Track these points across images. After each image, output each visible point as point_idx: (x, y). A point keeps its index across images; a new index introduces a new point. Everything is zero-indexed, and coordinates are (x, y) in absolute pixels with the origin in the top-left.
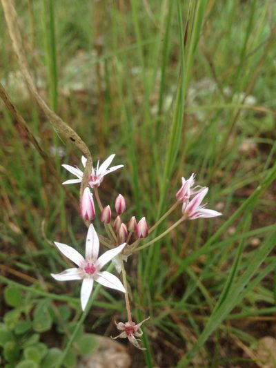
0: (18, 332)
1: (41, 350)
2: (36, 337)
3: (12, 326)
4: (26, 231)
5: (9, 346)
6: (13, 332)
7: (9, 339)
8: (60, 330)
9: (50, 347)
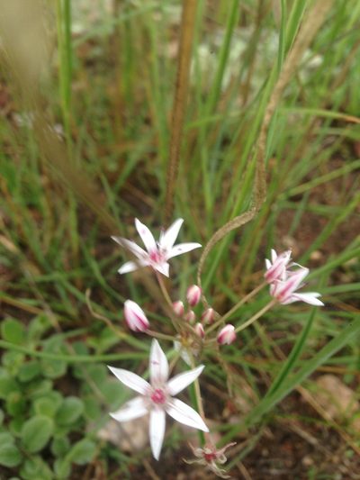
0: (23, 378)
1: (54, 400)
2: (48, 385)
3: (15, 372)
4: (23, 246)
5: (13, 398)
6: (17, 379)
7: (13, 389)
8: (77, 374)
9: (66, 395)
